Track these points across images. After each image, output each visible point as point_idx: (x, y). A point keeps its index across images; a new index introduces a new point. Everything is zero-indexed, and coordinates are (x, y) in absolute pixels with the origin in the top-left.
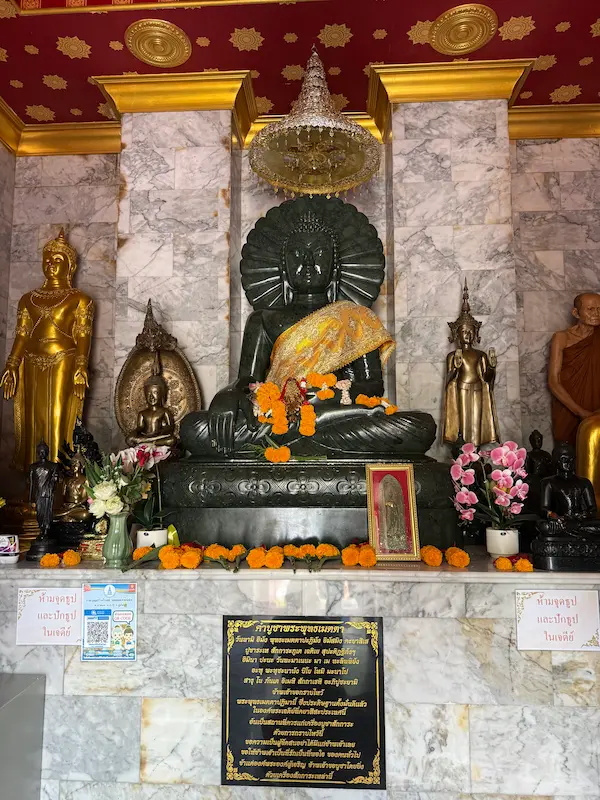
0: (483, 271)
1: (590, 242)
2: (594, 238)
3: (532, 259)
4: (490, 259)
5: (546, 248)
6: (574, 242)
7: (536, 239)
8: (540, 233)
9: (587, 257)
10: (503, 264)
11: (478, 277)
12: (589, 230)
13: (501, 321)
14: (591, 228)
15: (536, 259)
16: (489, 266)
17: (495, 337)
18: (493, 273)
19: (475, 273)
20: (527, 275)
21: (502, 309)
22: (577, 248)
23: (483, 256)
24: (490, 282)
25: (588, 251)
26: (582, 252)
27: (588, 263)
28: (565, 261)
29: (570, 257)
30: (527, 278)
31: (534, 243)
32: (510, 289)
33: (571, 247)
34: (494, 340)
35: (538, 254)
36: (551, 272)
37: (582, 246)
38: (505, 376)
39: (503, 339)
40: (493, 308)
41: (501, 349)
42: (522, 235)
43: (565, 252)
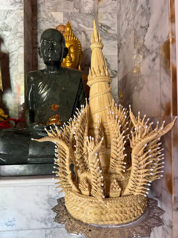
0: (9, 10)
1: (75, 9)
2: (77, 8)
3: (50, 15)
4: (12, 5)
5: (56, 11)
6: (68, 9)
7: (52, 6)
8: (54, 4)
9: (73, 15)
10: (18, 8)
11: (6, 13)
12: (75, 4)
13: (16, 34)
14: (76, 3)
15: (52, 15)
16: (12, 8)
17: (13, 42)
18: (13, 11)
19: (5, 11)
20: (47, 22)
21: (17, 29)
22: (69, 12)
23: (9, 3)
24: (12, 16)
25: (74, 13)
26: (71, 13)
27: (74, 18)
28: (64, 17)
29: (66, 15)
30: (47, 24)
31: (51, 8)
32: (21, 19)
33: (67, 11)
34: (13, 43)
35: (52, 13)
36: (58, 21)
37: (72, 11)
38: (18, 61)
39: (17, 43)
40: (13, 28)
41: (16, 48)
42: (46, 4)
43: (64, 12)
